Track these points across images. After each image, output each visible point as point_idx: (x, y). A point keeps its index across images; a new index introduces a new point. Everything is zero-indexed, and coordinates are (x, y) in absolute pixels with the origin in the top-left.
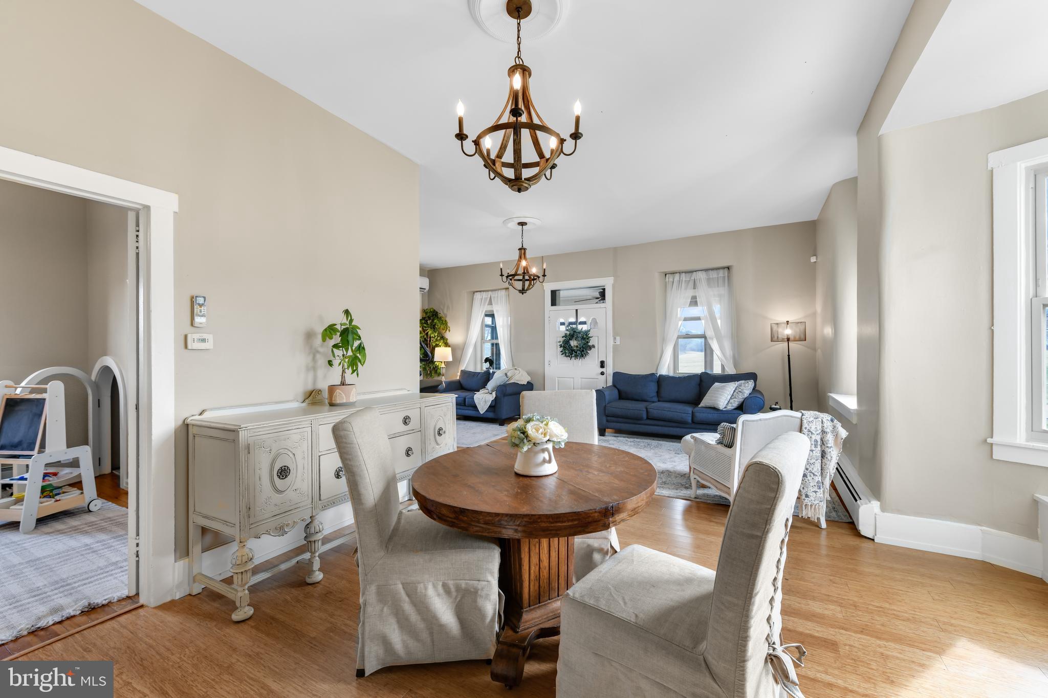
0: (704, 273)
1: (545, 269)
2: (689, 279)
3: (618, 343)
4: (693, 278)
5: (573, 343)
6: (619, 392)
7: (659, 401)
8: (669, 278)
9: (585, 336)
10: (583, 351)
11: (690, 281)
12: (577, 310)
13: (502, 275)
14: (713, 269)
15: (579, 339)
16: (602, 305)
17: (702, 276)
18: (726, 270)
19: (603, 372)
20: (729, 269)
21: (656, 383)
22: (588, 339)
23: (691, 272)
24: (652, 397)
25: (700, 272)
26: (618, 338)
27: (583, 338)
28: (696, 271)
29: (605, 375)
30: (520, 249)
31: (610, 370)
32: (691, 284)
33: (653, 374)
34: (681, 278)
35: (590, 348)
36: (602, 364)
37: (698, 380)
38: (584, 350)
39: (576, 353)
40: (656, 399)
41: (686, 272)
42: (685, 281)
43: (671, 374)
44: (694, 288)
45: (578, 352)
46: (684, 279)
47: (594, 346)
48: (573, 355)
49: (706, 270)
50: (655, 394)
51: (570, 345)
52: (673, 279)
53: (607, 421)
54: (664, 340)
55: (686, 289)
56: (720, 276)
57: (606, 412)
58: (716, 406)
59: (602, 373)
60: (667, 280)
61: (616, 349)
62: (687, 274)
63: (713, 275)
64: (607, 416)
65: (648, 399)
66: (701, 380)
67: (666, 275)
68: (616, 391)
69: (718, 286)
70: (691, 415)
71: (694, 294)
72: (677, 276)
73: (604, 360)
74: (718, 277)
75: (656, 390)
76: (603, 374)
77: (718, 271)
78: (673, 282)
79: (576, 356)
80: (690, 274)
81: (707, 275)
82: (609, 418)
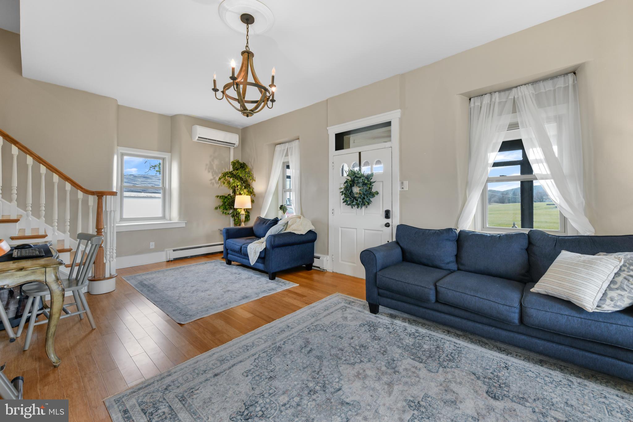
0: (530, 86)
1: (273, 77)
2: (504, 100)
3: (406, 188)
4: (511, 97)
5: (356, 190)
6: (403, 251)
7: (459, 269)
8: (476, 102)
9: (366, 181)
10: (364, 198)
11: (506, 102)
12: (360, 153)
13: (215, 90)
14: (545, 79)
15: (361, 185)
16: (388, 144)
17: (527, 92)
18: (570, 77)
19: (388, 223)
20: (575, 73)
21: (456, 243)
22: (370, 184)
23: (510, 89)
24: (448, 263)
25: (523, 88)
26: (406, 183)
27: (364, 184)
28: (516, 87)
29: (390, 227)
30: (243, 53)
31: (396, 221)
32: (509, 105)
33: (450, 230)
34: (493, 100)
35: (373, 195)
36: (387, 214)
37: (525, 243)
38: (366, 197)
39: (357, 200)
40: (454, 266)
41: (500, 91)
42: (500, 103)
43: (478, 230)
44: (514, 111)
45: (359, 200)
46: (497, 100)
47: (377, 193)
48: (354, 203)
49: (534, 82)
50: (453, 259)
51: (352, 192)
52: (481, 104)
53: (379, 294)
54: (468, 185)
55: (500, 114)
56: (557, 86)
57: (378, 282)
58: (574, 301)
59: (387, 225)
60: (472, 105)
61: (403, 196)
62: (502, 93)
63: (548, 86)
64: (378, 288)
65: (443, 265)
66: (530, 243)
67: (470, 99)
68: (398, 251)
69: (555, 104)
70: (517, 311)
71: (513, 121)
72: (486, 99)
73: (390, 209)
74: (555, 90)
75: (455, 253)
76: (389, 226)
77: (556, 80)
78: (481, 107)
79: (358, 205)
80: (507, 92)
81: (535, 90)
82: (381, 291)
